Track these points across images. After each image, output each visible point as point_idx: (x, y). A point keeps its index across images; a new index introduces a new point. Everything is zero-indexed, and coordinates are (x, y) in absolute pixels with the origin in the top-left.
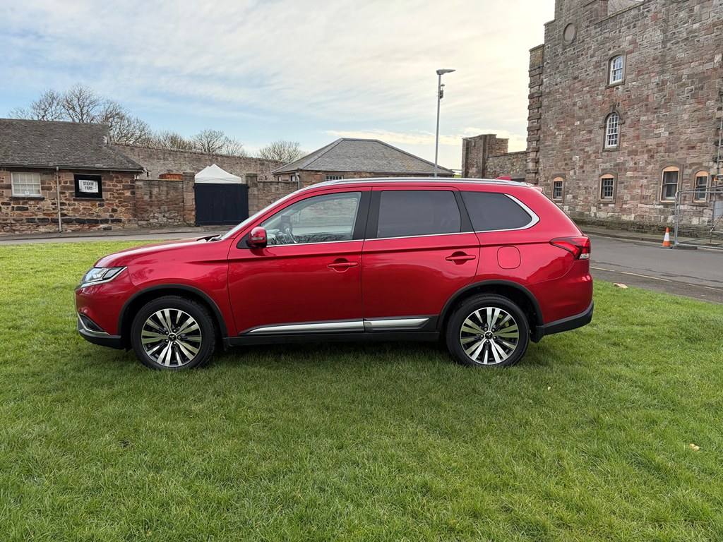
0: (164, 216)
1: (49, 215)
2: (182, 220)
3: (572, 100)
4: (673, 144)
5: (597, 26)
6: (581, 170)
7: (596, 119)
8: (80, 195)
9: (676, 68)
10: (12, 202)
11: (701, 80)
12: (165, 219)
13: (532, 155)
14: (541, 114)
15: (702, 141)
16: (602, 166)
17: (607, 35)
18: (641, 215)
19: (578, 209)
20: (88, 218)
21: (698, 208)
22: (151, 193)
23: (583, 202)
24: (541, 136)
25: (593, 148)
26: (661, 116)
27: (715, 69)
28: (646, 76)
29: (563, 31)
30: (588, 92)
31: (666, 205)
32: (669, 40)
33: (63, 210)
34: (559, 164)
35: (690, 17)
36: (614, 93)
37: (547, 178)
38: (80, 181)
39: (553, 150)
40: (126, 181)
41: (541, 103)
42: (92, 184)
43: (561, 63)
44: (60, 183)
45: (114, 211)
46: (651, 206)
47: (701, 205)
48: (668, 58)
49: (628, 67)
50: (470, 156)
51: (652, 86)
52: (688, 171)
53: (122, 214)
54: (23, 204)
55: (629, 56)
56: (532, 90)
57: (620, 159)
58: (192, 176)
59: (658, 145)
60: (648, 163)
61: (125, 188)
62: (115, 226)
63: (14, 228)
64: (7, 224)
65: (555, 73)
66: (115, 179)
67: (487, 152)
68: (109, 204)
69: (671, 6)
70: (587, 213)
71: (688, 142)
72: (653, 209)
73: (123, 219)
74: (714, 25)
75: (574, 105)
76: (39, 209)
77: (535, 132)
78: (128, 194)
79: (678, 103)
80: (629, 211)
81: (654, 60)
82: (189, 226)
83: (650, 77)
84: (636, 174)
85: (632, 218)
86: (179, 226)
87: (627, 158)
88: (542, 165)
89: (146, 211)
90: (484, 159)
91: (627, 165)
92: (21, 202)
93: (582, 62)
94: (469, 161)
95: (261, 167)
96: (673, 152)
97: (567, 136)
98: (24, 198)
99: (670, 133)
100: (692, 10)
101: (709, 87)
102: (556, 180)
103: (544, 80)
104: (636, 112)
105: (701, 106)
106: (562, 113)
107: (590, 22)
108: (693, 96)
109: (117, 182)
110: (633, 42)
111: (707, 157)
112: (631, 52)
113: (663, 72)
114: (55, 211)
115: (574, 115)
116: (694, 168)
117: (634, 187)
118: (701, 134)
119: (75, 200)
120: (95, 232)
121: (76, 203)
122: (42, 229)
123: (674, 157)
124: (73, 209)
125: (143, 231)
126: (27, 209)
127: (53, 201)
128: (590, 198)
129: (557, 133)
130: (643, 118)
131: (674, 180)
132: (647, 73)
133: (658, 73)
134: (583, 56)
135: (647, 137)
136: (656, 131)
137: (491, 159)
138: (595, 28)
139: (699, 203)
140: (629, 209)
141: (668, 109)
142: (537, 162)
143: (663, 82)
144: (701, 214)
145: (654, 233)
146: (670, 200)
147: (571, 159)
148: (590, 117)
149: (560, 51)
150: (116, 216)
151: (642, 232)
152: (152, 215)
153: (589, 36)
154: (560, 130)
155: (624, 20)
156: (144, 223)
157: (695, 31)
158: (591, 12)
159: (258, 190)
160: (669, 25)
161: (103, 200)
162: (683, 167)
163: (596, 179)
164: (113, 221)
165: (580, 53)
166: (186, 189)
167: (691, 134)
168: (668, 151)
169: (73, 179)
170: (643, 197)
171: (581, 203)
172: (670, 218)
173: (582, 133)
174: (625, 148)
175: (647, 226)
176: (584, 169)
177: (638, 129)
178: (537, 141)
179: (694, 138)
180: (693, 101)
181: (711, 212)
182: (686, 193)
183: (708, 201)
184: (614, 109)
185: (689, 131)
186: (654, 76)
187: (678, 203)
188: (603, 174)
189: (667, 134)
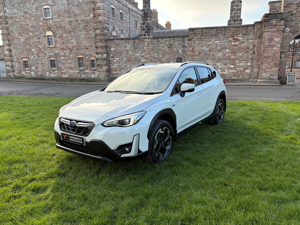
3: (26, 23)
4: (79, 47)
7: (41, 33)
9: (75, 16)
11: (86, 23)
13: (7, 47)
14: (8, 27)
15: (91, 46)
16: (48, 54)
18: (70, 75)
19: (39, 74)
21: (93, 71)
23: (41, 70)
24: (11, 38)
25: (42, 46)
26: (72, 35)
27: (91, 20)
28: (63, 18)
30: (34, 20)
31: (80, 70)
32: (70, 4)
36: (48, 22)
37: (18, 59)
39: (19, 45)
41: (7, 22)
43: (16, 4)
46: (74, 71)
47: (94, 70)
48: (71, 12)
49: (53, 12)
51: (66, 22)
52: (87, 57)
55: (52, 7)
57: (57, 52)
59: (73, 47)
60: (70, 54)
65: (13, 8)
70: (45, 75)
71: (85, 46)
72: (75, 72)
74: (88, 2)
75: (28, 25)
77: (6, 36)
79: (78, 31)
80: (65, 73)
81: (65, 11)
84: (65, 58)
85: (67, 76)
87: (60, 51)
88: (13, 53)
91: (60, 54)
93: (28, 5)
96: (80, 50)
97: (26, 39)
101: (90, 26)
102: (24, 60)
103: (7, 11)
104: (61, 32)
105: (88, 33)
106: (21, 28)
108: (84, 29)
110: (53, 1)
111: (93, 52)
112: (54, 6)
113: (70, 17)
115: (28, 30)
116: (89, 56)
117: (66, 63)
118: (90, 44)
123: (80, 52)
128: (45, 68)
129: (20, 38)
131: (82, 61)
132: (62, 16)
133: (67, 17)
134: (28, 3)
135: (67, 43)
136: (71, 41)
140: (65, 72)
141: (75, 33)
142: (10, 51)
143: (70, 21)
144: (94, 73)
145: (77, 82)
146: (82, 68)
147: (31, 50)
148: (37, 31)
151: (72, 81)
154: (22, 36)
163: (47, 60)
165: (26, 1)
168: (77, 49)
170: (70, 68)
171: (40, 71)
173: (35, 38)
174: (58, 47)
175: (74, 79)
176: (39, 55)
177: (63, 39)
178: (8, 41)
179: (87, 45)
180: (84, 31)
181: (98, 73)
182: (87, 66)
183: (96, 68)
184: (49, 29)
185: (85, 42)
186: (66, 18)
187: (85, 69)
188: (50, 58)
189: (76, 43)
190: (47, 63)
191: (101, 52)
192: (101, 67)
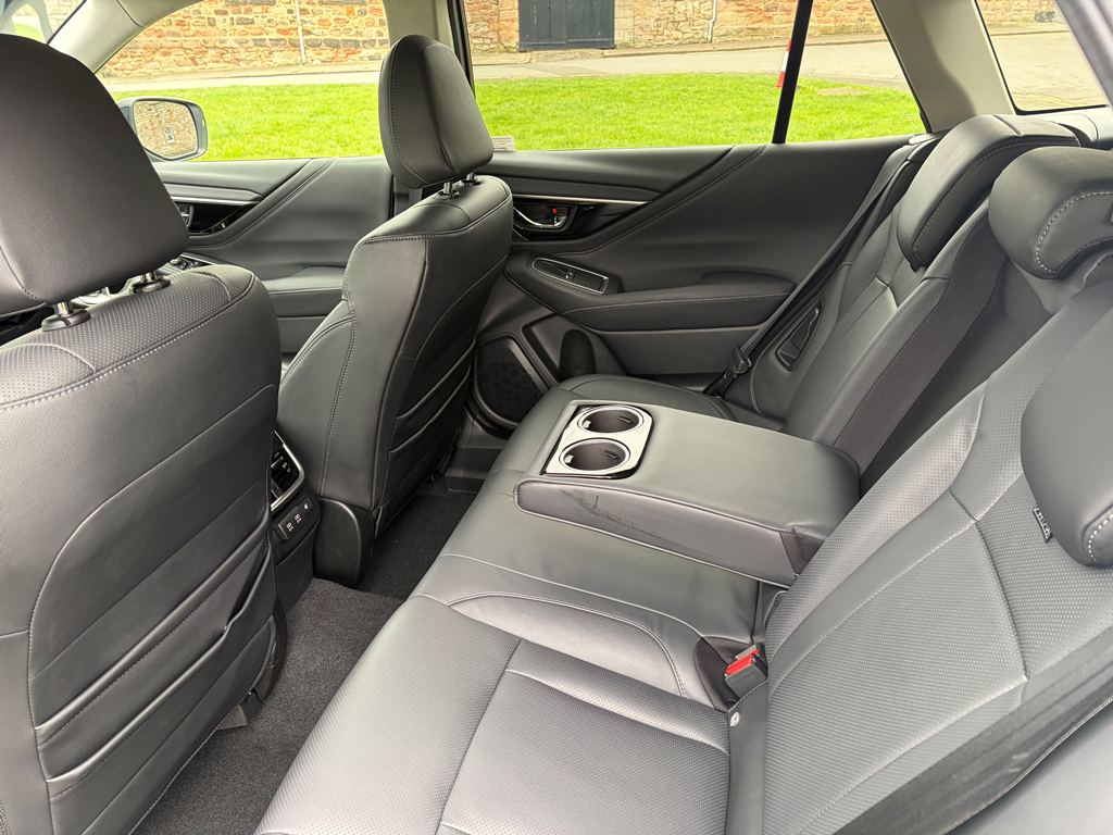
1: (284, 32)
2: (496, 40)
20: (344, 37)
33: (306, 22)
54: (246, 12)
63: (237, 56)
64: (226, 50)
76: (269, 21)
82: (509, 52)
86: (491, 51)
98: (245, 2)
114: (293, 26)
119: (321, 3)
120: (355, 63)
121: (324, 8)
124: (321, 22)
126: (252, 22)
127: (289, 7)
161: (364, 3)
164: (382, 43)
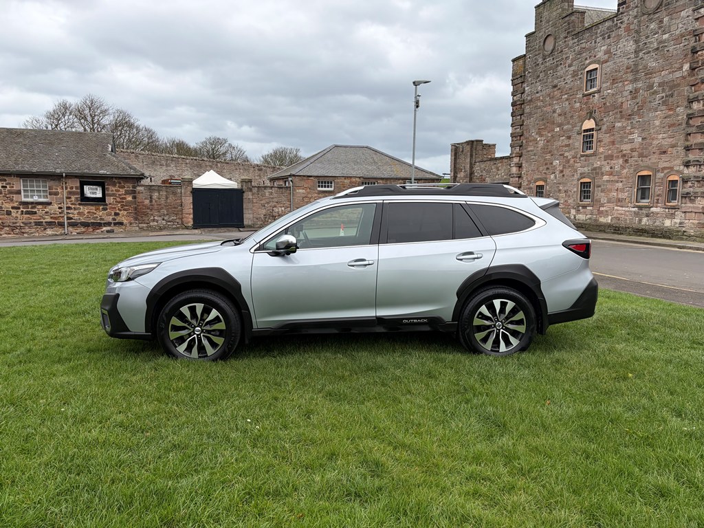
0: (163, 219)
1: (55, 218)
2: (180, 223)
3: (552, 107)
4: (646, 149)
5: (574, 37)
6: (562, 174)
7: (574, 126)
8: (85, 200)
9: (648, 76)
10: (21, 207)
11: (671, 88)
12: (164, 222)
13: (516, 160)
14: (523, 120)
15: (673, 146)
16: (580, 170)
17: (583, 45)
18: (617, 217)
20: (92, 221)
21: (670, 210)
22: (151, 198)
24: (524, 142)
25: (572, 153)
26: (634, 122)
27: (684, 78)
28: (620, 84)
29: (542, 42)
30: (567, 100)
31: (640, 208)
32: (641, 50)
33: (70, 213)
34: (541, 168)
35: (660, 28)
36: (591, 100)
37: (529, 182)
38: (85, 186)
39: (534, 155)
40: (129, 186)
41: (523, 111)
42: (97, 189)
43: (541, 72)
44: (66, 188)
45: (116, 214)
46: (627, 209)
47: (673, 208)
48: (641, 67)
49: (603, 76)
50: (458, 161)
51: (626, 93)
52: (660, 175)
53: (124, 217)
54: (32, 208)
55: (604, 65)
56: (515, 98)
57: (597, 164)
58: (190, 181)
59: (632, 150)
60: (623, 167)
61: (127, 193)
62: (116, 229)
63: (23, 231)
64: (16, 227)
65: (536, 82)
66: (118, 185)
67: (474, 157)
68: (111, 208)
69: (642, 18)
71: (660, 147)
72: (628, 211)
73: (125, 222)
74: (682, 36)
75: (554, 112)
76: (46, 213)
77: (518, 138)
78: (130, 198)
79: (650, 110)
80: (606, 214)
81: (627, 68)
82: (188, 229)
83: (624, 85)
84: (612, 178)
85: (608, 220)
86: (177, 228)
87: (603, 163)
88: (525, 170)
89: (147, 214)
90: (471, 164)
91: (603, 169)
92: (30, 206)
93: (561, 71)
94: (458, 166)
95: (259, 172)
96: (646, 157)
97: (547, 142)
98: (32, 203)
99: (643, 139)
100: (661, 22)
101: (679, 95)
102: (538, 184)
103: (526, 89)
104: (611, 118)
105: (672, 112)
106: (543, 119)
107: (568, 33)
108: (665, 103)
109: (119, 187)
110: (608, 52)
111: (678, 162)
112: (606, 61)
113: (636, 80)
114: (61, 215)
115: (554, 122)
116: (666, 171)
117: (610, 190)
118: (671, 139)
119: (80, 204)
120: (98, 234)
121: (81, 207)
122: (49, 232)
123: (647, 162)
124: (79, 213)
125: (143, 233)
126: (35, 213)
127: (59, 206)
128: (569, 201)
129: (539, 139)
130: (618, 125)
131: (648, 183)
132: (621, 81)
134: (562, 66)
135: (621, 142)
136: (630, 137)
137: (477, 164)
138: (573, 39)
139: (671, 206)
140: (606, 211)
141: (641, 116)
142: (520, 166)
143: (636, 89)
144: (672, 216)
145: (629, 234)
146: (645, 202)
147: (552, 163)
148: (568, 123)
149: (540, 60)
150: (118, 219)
151: (618, 234)
152: (152, 218)
153: (567, 46)
154: (541, 136)
155: (599, 31)
156: (145, 225)
157: (664, 41)
158: (569, 24)
159: (253, 194)
160: (640, 36)
161: (106, 205)
162: (656, 171)
163: (575, 182)
164: (115, 224)
165: (559, 63)
166: (185, 194)
167: (662, 139)
168: (641, 155)
169: (78, 185)
170: (619, 200)
172: (645, 220)
173: (561, 138)
174: (602, 153)
175: (622, 228)
176: (564, 173)
177: (614, 135)
178: (520, 146)
179: (666, 143)
180: (664, 108)
181: (683, 215)
182: (658, 196)
183: (680, 203)
184: (590, 115)
185: (661, 136)
186: (627, 84)
187: (651, 205)
188: (582, 178)
189: (640, 139)
190: (575, 189)
191: (698, 161)
192: (692, 201)
